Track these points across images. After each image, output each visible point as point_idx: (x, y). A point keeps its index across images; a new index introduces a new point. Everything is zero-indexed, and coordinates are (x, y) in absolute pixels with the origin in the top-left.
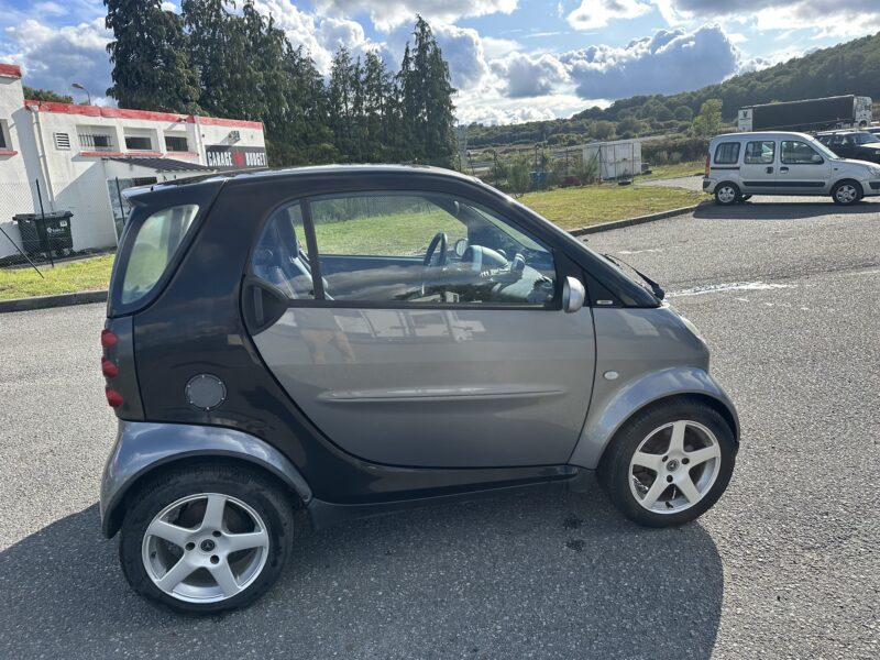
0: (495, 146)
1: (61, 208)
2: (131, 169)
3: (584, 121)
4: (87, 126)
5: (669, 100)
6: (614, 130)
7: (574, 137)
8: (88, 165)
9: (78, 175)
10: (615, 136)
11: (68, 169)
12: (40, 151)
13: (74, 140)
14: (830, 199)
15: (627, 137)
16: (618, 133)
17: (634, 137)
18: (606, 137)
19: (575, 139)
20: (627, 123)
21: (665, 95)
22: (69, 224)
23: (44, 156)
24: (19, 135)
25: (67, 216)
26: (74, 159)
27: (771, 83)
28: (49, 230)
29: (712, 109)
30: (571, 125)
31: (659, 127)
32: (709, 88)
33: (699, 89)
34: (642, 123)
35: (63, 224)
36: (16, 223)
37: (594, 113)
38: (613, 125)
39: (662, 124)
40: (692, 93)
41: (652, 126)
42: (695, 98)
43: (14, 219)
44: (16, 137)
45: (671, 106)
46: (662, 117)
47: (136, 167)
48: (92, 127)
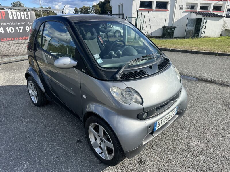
1: (174, 25)
2: (197, 16)
4: (190, 3)
8: (186, 14)
9: (182, 17)
11: (180, 15)
12: (174, 10)
13: (184, 7)
22: (174, 30)
23: (175, 11)
24: (171, 6)
25: (174, 28)
26: (182, 12)
28: (169, 31)
35: (173, 30)
36: (163, 28)
43: (163, 27)
44: (170, 6)
47: (198, 15)
48: (191, 3)
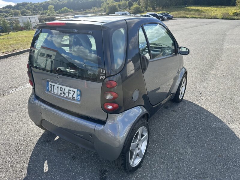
3: (7, 9)
5: (35, 5)
6: (20, 13)
7: (6, 14)
10: (21, 15)
15: (25, 15)
16: (21, 14)
17: (27, 16)
18: (18, 15)
20: (23, 11)
21: (33, 3)
27: (62, 2)
29: (51, 8)
30: (3, 10)
31: (34, 13)
32: (46, 2)
33: (43, 2)
34: (29, 11)
37: (10, 7)
38: (19, 11)
39: (35, 12)
40: (41, 3)
41: (32, 12)
42: (42, 5)
45: (36, 6)
46: (34, 10)
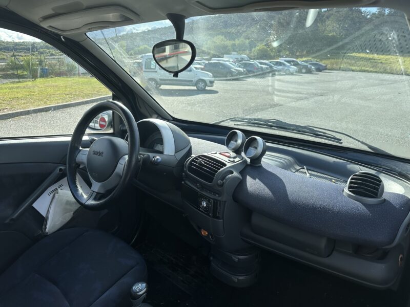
0: (4, 52)
14: (195, 88)
19: (54, 53)
